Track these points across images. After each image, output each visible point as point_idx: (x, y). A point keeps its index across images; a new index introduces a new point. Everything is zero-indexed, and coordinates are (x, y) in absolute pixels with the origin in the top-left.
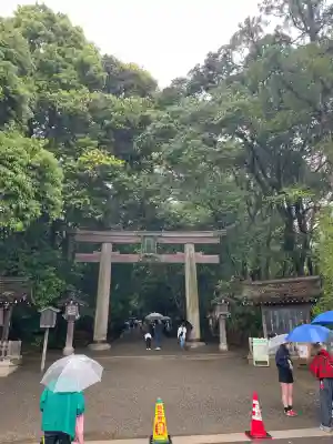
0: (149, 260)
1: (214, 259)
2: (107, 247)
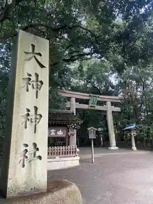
0: (92, 108)
1: (118, 109)
2: (73, 100)
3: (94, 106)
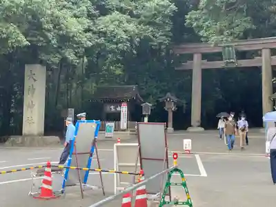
0: (230, 66)
2: (197, 58)
3: (232, 62)
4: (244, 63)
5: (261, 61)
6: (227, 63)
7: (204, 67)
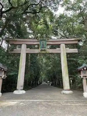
0: (43, 52)
1: (75, 50)
2: (24, 47)
3: (45, 50)
4: (51, 51)
5: (60, 50)
6: (42, 50)
7: (27, 52)
